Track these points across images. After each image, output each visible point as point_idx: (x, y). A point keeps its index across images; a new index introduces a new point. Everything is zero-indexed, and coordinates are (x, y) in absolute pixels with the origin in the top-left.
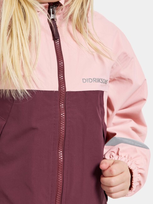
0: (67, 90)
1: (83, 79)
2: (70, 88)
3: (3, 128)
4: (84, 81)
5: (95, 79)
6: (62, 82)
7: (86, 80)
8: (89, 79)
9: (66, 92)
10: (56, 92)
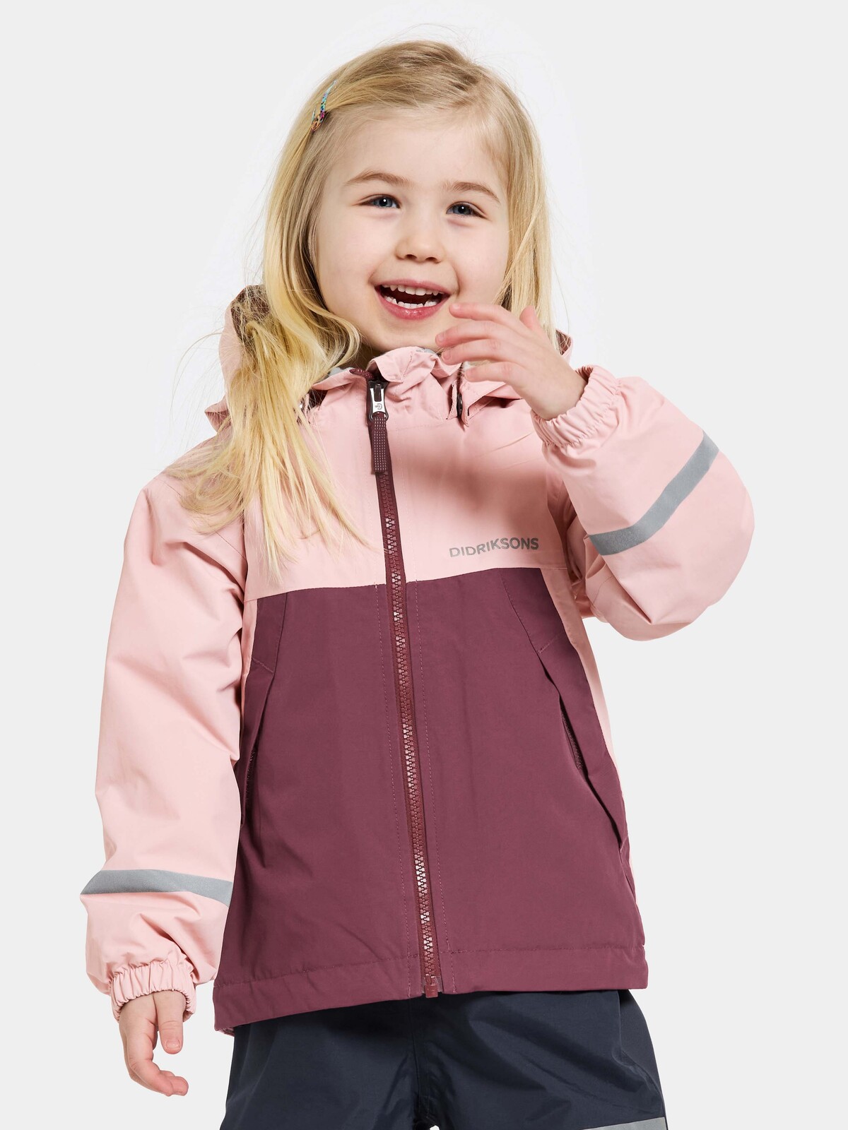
0: (408, 580)
1: (451, 550)
2: (414, 572)
3: (269, 691)
4: (455, 552)
5: (481, 547)
6: (394, 561)
7: (458, 550)
8: (467, 548)
9: (406, 584)
10: (379, 586)
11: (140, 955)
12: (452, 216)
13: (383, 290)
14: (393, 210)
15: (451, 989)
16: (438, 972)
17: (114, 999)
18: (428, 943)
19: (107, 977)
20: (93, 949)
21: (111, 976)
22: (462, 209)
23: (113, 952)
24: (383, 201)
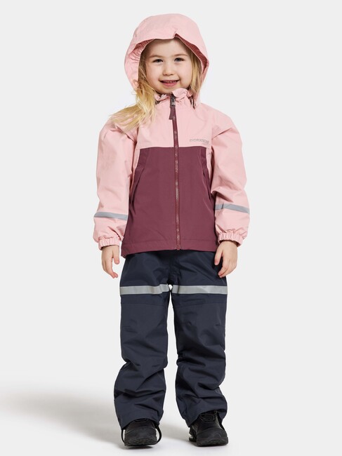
1: (190, 140)
7: (192, 140)
9: (179, 147)
10: (172, 148)
11: (107, 236)
12: (176, 62)
13: (162, 82)
14: (161, 63)
15: (183, 248)
16: (180, 243)
17: (99, 245)
18: (178, 237)
19: (98, 240)
20: (96, 233)
21: (99, 240)
22: (178, 59)
23: (101, 234)
24: (158, 61)
